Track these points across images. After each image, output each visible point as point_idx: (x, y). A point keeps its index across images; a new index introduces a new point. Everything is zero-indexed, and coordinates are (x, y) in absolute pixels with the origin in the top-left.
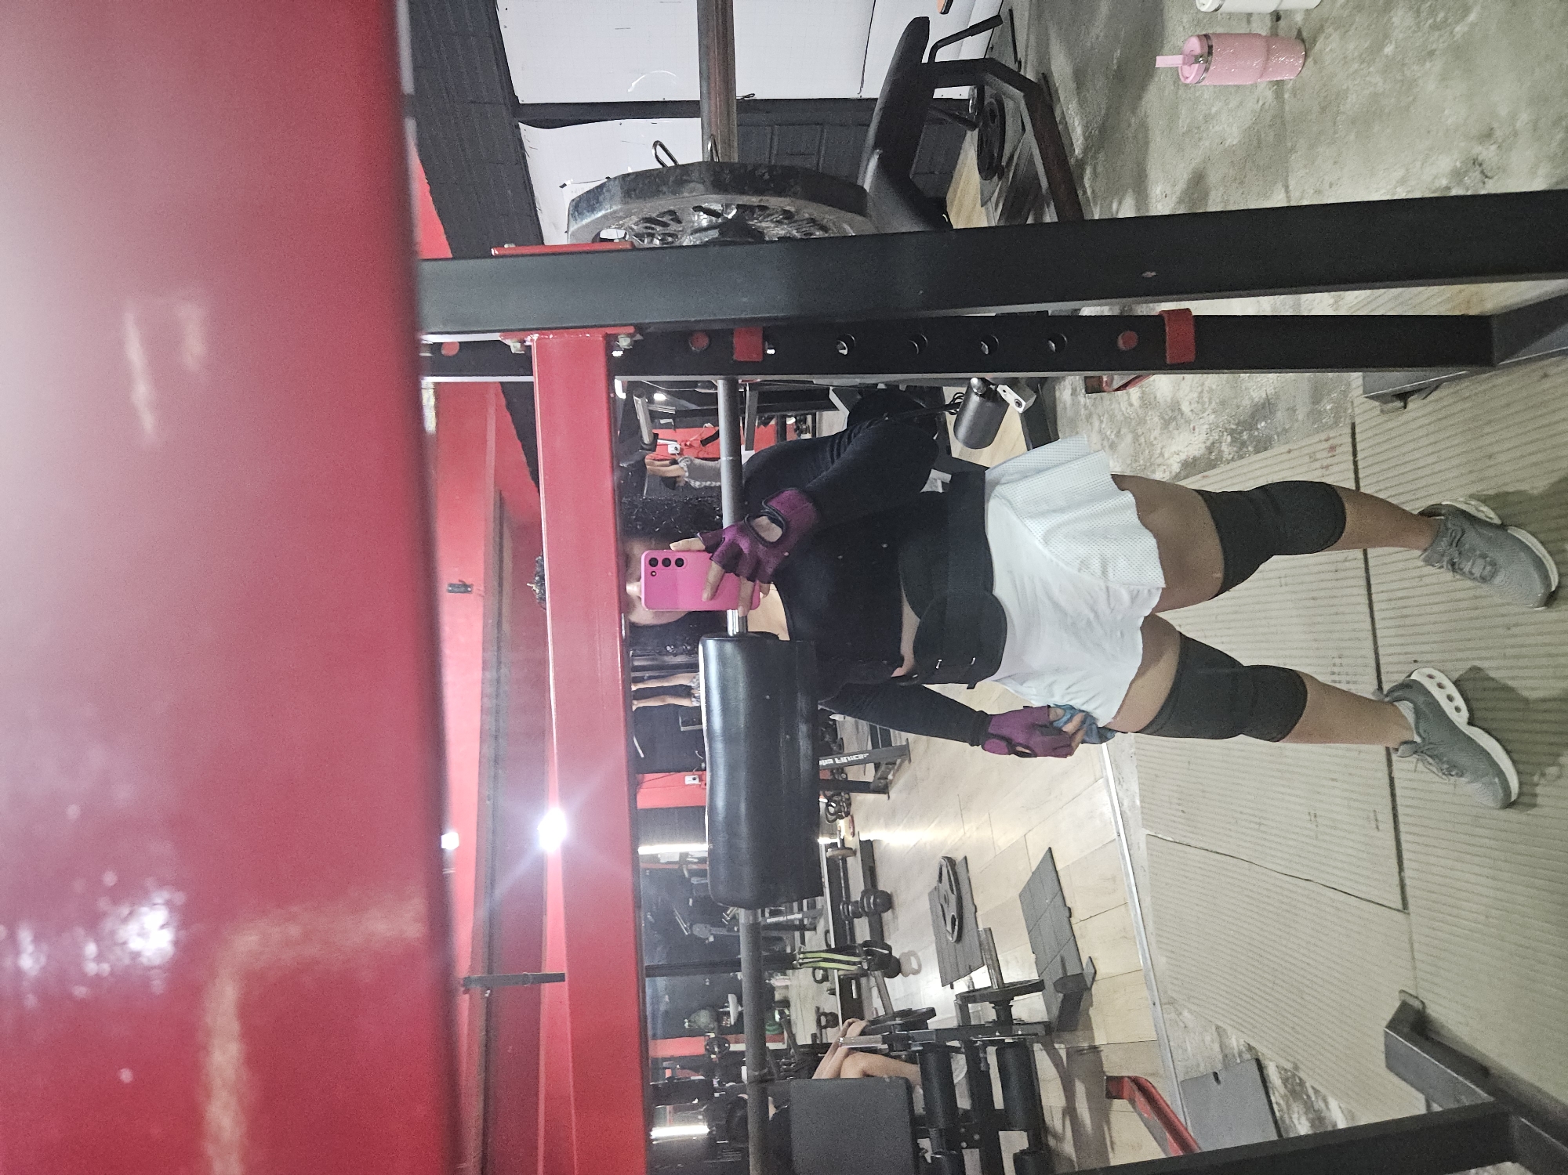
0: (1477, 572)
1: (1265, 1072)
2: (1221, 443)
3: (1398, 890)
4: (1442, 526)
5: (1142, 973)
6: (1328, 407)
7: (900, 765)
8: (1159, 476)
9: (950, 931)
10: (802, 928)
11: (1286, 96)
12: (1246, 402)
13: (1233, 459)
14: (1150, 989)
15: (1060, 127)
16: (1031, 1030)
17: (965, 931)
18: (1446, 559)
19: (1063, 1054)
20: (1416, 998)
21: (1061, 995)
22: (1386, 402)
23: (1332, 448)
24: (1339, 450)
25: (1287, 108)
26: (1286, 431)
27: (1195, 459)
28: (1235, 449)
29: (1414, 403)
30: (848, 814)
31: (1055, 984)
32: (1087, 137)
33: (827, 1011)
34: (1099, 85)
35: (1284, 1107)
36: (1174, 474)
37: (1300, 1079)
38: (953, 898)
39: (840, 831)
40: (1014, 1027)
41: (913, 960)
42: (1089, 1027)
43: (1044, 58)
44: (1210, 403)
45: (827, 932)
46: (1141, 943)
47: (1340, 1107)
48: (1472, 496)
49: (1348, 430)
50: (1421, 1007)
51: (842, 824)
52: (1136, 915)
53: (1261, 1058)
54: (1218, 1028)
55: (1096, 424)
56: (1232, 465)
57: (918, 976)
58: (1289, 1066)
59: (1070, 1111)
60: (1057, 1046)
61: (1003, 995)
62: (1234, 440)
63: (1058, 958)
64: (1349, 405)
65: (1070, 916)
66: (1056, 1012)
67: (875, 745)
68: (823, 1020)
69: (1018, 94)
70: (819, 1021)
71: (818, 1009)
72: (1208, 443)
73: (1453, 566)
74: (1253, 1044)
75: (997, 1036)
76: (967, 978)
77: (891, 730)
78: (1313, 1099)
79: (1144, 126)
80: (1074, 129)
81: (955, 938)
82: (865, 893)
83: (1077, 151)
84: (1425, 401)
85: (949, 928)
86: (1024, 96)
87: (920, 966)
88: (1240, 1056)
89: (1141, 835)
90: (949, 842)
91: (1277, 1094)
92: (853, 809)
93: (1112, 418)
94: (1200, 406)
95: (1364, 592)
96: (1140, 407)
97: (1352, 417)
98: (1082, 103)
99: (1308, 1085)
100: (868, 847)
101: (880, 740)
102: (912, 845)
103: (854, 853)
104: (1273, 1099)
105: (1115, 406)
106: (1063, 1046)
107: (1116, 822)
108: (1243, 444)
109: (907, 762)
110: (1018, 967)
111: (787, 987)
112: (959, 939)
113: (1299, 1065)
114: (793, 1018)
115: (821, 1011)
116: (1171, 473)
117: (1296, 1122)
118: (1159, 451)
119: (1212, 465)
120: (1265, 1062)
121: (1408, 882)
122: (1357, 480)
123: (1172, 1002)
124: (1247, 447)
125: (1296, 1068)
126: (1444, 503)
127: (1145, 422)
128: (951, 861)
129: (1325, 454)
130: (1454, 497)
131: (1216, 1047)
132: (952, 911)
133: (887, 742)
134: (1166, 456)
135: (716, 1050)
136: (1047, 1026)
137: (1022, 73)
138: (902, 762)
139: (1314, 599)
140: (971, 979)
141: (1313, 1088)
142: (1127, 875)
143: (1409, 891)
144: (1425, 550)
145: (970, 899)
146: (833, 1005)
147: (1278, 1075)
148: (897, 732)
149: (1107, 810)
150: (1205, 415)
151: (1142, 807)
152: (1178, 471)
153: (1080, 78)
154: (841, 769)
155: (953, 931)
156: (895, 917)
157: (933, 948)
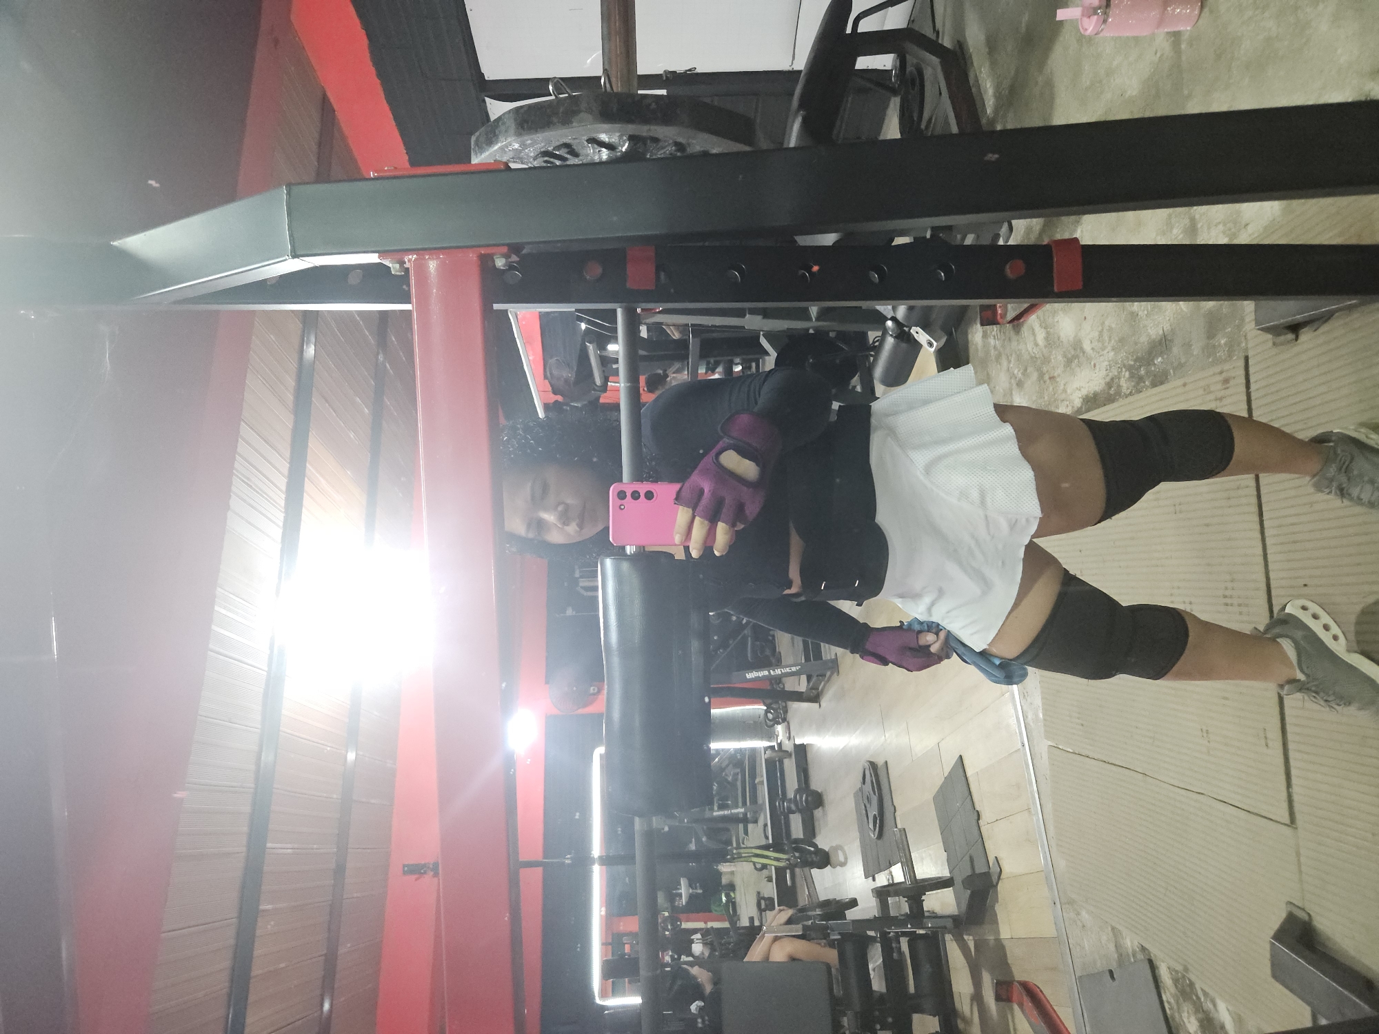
0: (1365, 497)
1: (1157, 971)
2: (1119, 378)
3: (1285, 805)
4: (1332, 452)
5: (1043, 874)
6: (1222, 342)
7: (830, 676)
8: (1063, 409)
9: (872, 828)
10: (745, 820)
11: (1183, 46)
12: (1144, 339)
13: (1131, 394)
14: (1051, 889)
15: (974, 90)
16: (940, 923)
17: (886, 829)
18: (1335, 484)
19: (971, 945)
20: (1303, 909)
21: (969, 892)
22: (1279, 335)
23: (1226, 381)
24: (1232, 383)
25: (1184, 58)
26: (1181, 365)
27: (1096, 395)
28: (1133, 384)
29: (1306, 336)
30: (784, 720)
31: (963, 882)
32: (998, 96)
33: (766, 896)
34: (1009, 48)
35: (1175, 1007)
36: (1076, 409)
37: (1190, 980)
38: (875, 799)
39: (777, 736)
40: (925, 920)
41: (840, 853)
42: (995, 921)
43: (959, 27)
44: (1110, 340)
45: (766, 825)
46: (1043, 846)
47: (1228, 1010)
48: (1362, 425)
49: (1241, 363)
50: (1306, 918)
51: (780, 729)
52: (1038, 820)
53: (1153, 958)
54: (1113, 929)
55: (1005, 363)
56: (1131, 399)
57: (844, 868)
58: (1179, 968)
59: (977, 997)
60: (966, 937)
61: (916, 890)
62: (1132, 376)
63: (967, 858)
64: (1243, 339)
65: (979, 819)
66: (964, 907)
67: (808, 659)
68: (763, 903)
69: (935, 60)
70: (759, 905)
71: (759, 893)
72: (1108, 379)
73: (1342, 493)
74: (1147, 946)
75: (909, 928)
76: (887, 872)
77: (822, 644)
78: (1202, 1000)
79: (1049, 84)
80: (986, 91)
81: (876, 836)
82: (798, 791)
83: (989, 111)
84: (1316, 333)
85: (871, 826)
86: (941, 62)
87: (846, 859)
88: (1134, 956)
89: (1043, 746)
90: (872, 748)
91: (1168, 994)
92: (789, 715)
93: (1019, 358)
94: (1100, 345)
95: (1257, 519)
96: (1046, 347)
97: (1246, 349)
98: (993, 64)
99: (1197, 986)
100: (801, 750)
101: (812, 654)
102: (841, 747)
103: (790, 755)
104: (1164, 998)
105: (1022, 346)
106: (971, 938)
107: (1021, 733)
108: (1141, 379)
109: (835, 674)
110: (929, 865)
111: (732, 873)
112: (880, 836)
113: (1190, 967)
114: (738, 900)
115: (762, 895)
116: (1073, 407)
117: (1186, 1020)
118: (1062, 388)
119: (1110, 399)
120: (1157, 963)
121: (1296, 798)
122: (1250, 410)
123: (1071, 902)
124: (1144, 382)
125: (1186, 969)
126: (1334, 431)
127: (1049, 362)
128: (873, 765)
129: (1219, 386)
130: (1345, 424)
131: (1112, 947)
132: (873, 811)
133: (818, 656)
134: (1069, 391)
135: (669, 927)
136: (956, 920)
137: (940, 42)
138: (832, 674)
139: (1207, 525)
140: (891, 872)
141: (1202, 990)
142: (1031, 784)
143: (1297, 807)
144: (1314, 476)
145: (890, 801)
146: (771, 890)
147: (1169, 976)
148: (827, 645)
149: (1013, 722)
150: (1105, 352)
151: (1045, 720)
152: (1079, 406)
153: (992, 45)
154: (778, 680)
155: (875, 829)
156: (825, 814)
157: (857, 844)
